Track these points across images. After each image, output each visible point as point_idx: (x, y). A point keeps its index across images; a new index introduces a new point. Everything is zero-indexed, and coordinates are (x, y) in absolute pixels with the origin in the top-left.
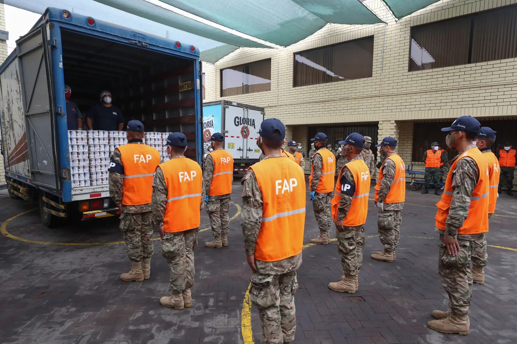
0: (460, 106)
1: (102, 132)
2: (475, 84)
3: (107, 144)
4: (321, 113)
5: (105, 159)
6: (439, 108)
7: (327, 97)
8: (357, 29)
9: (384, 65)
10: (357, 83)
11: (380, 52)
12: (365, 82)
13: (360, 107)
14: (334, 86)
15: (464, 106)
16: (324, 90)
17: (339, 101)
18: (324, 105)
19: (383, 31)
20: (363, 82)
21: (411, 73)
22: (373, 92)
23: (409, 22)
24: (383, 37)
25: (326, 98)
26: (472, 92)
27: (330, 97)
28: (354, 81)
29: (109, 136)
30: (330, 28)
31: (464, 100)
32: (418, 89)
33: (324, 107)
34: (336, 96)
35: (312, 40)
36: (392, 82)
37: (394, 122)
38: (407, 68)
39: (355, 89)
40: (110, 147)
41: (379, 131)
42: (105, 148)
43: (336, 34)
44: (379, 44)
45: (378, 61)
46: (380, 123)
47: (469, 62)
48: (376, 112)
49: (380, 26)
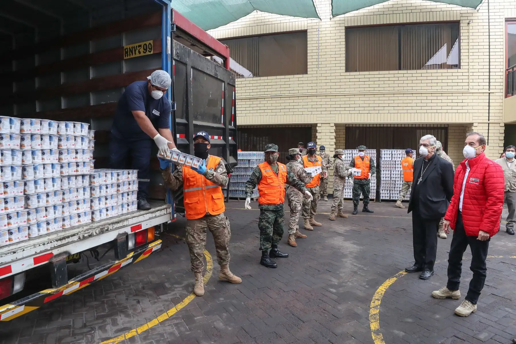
0: (396, 111)
1: (8, 120)
2: (408, 91)
3: (18, 148)
4: (249, 112)
5: (15, 182)
6: (377, 112)
7: (256, 94)
8: (288, 21)
9: (320, 63)
10: (291, 80)
11: (315, 48)
12: (300, 79)
13: (295, 107)
14: (263, 81)
15: (400, 111)
16: (251, 85)
17: (271, 99)
18: (251, 103)
19: (317, 27)
20: (297, 79)
21: (348, 73)
22: (309, 91)
23: (343, 22)
24: (317, 33)
25: (254, 94)
26: (406, 98)
27: (258, 93)
28: (287, 77)
29: (21, 130)
30: (255, 16)
31: (399, 105)
32: (356, 91)
33: (251, 106)
34: (266, 93)
35: (235, 27)
36: (329, 81)
37: (333, 125)
38: (344, 68)
39: (288, 86)
40: (23, 154)
41: (317, 134)
42: (13, 159)
43: (263, 23)
44: (313, 39)
45: (313, 57)
46: (318, 125)
47: (400, 69)
48: (313, 113)
49: (313, 21)
